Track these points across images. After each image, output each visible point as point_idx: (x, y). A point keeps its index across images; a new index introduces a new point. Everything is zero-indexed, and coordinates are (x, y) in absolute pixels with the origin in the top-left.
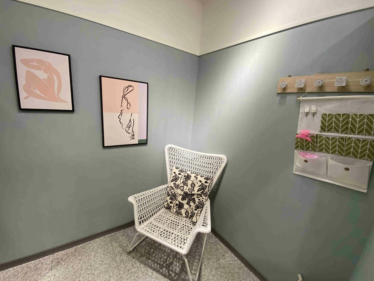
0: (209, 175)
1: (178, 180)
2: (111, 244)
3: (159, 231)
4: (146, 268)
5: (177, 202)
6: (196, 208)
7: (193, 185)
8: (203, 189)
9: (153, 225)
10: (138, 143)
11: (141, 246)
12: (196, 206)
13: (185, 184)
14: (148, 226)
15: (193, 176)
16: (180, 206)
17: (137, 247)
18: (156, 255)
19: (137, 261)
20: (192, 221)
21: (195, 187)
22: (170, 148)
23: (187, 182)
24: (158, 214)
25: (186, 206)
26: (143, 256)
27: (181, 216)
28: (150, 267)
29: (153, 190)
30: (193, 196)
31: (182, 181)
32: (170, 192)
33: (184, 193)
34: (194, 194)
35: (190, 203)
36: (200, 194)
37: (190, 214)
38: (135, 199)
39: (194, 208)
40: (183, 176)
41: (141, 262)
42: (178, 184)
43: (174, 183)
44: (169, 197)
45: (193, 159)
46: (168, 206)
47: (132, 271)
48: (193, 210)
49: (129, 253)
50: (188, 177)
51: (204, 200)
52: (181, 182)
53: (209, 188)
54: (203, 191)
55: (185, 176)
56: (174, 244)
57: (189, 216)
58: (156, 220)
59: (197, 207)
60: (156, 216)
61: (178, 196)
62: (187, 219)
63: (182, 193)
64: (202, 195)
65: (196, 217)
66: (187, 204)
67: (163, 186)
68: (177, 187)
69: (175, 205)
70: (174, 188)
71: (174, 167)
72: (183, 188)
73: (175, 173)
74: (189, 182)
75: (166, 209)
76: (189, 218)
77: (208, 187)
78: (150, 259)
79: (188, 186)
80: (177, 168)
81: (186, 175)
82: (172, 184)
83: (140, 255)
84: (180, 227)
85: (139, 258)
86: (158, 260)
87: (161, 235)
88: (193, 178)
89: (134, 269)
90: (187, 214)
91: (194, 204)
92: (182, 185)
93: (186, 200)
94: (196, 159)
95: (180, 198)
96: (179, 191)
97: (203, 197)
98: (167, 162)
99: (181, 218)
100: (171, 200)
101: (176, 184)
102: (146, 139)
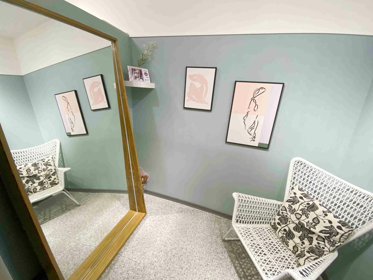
0: (352, 222)
1: (296, 203)
2: (215, 223)
3: (252, 242)
4: (232, 264)
5: (287, 228)
6: (309, 250)
7: (316, 221)
8: (331, 234)
9: (249, 231)
10: (257, 146)
11: (236, 244)
12: (310, 247)
13: (305, 212)
14: (244, 229)
15: (321, 209)
16: (290, 235)
17: (232, 241)
18: (245, 262)
19: (226, 252)
20: (298, 261)
21: (318, 225)
22: (298, 162)
23: (309, 213)
24: (260, 226)
25: (297, 240)
26: (233, 253)
27: (286, 246)
28: (235, 267)
29: (261, 198)
30: (311, 234)
31: (301, 207)
32: (281, 212)
33: (300, 223)
34: (314, 233)
35: (304, 239)
36: (323, 238)
37: (299, 252)
38: (238, 197)
39: (307, 249)
40: (306, 203)
41: (230, 256)
42: (294, 209)
43: (289, 204)
44: (279, 217)
45: (331, 188)
46: (275, 226)
47: (220, 256)
48: (304, 250)
49: (224, 241)
50: (313, 208)
51: (326, 249)
52: (300, 209)
53: (341, 238)
54: (328, 236)
55: (308, 204)
56: (261, 265)
57: (297, 253)
58: (255, 230)
59: (311, 251)
60: (257, 226)
61: (289, 222)
62: (293, 255)
63: (297, 222)
64: (326, 241)
65: (305, 261)
66: (299, 237)
67: (276, 201)
68: (293, 211)
69: (282, 229)
70: (287, 210)
71: (297, 187)
72: (300, 216)
73: (295, 194)
74: (312, 215)
75: (271, 227)
76: (296, 256)
77: (339, 235)
78: (238, 260)
79: (308, 218)
80: (300, 189)
81: (311, 203)
82: (287, 205)
83: (231, 249)
84: (278, 255)
85: (230, 252)
86: (245, 268)
87: (252, 246)
88: (320, 211)
89: (222, 256)
90: (296, 250)
91: (309, 245)
92: (300, 212)
93: (299, 232)
94: (339, 190)
95: (292, 226)
96: (293, 217)
97: (327, 244)
98: (290, 178)
99: (285, 248)
100: (279, 221)
101: (291, 207)
102: (268, 143)
